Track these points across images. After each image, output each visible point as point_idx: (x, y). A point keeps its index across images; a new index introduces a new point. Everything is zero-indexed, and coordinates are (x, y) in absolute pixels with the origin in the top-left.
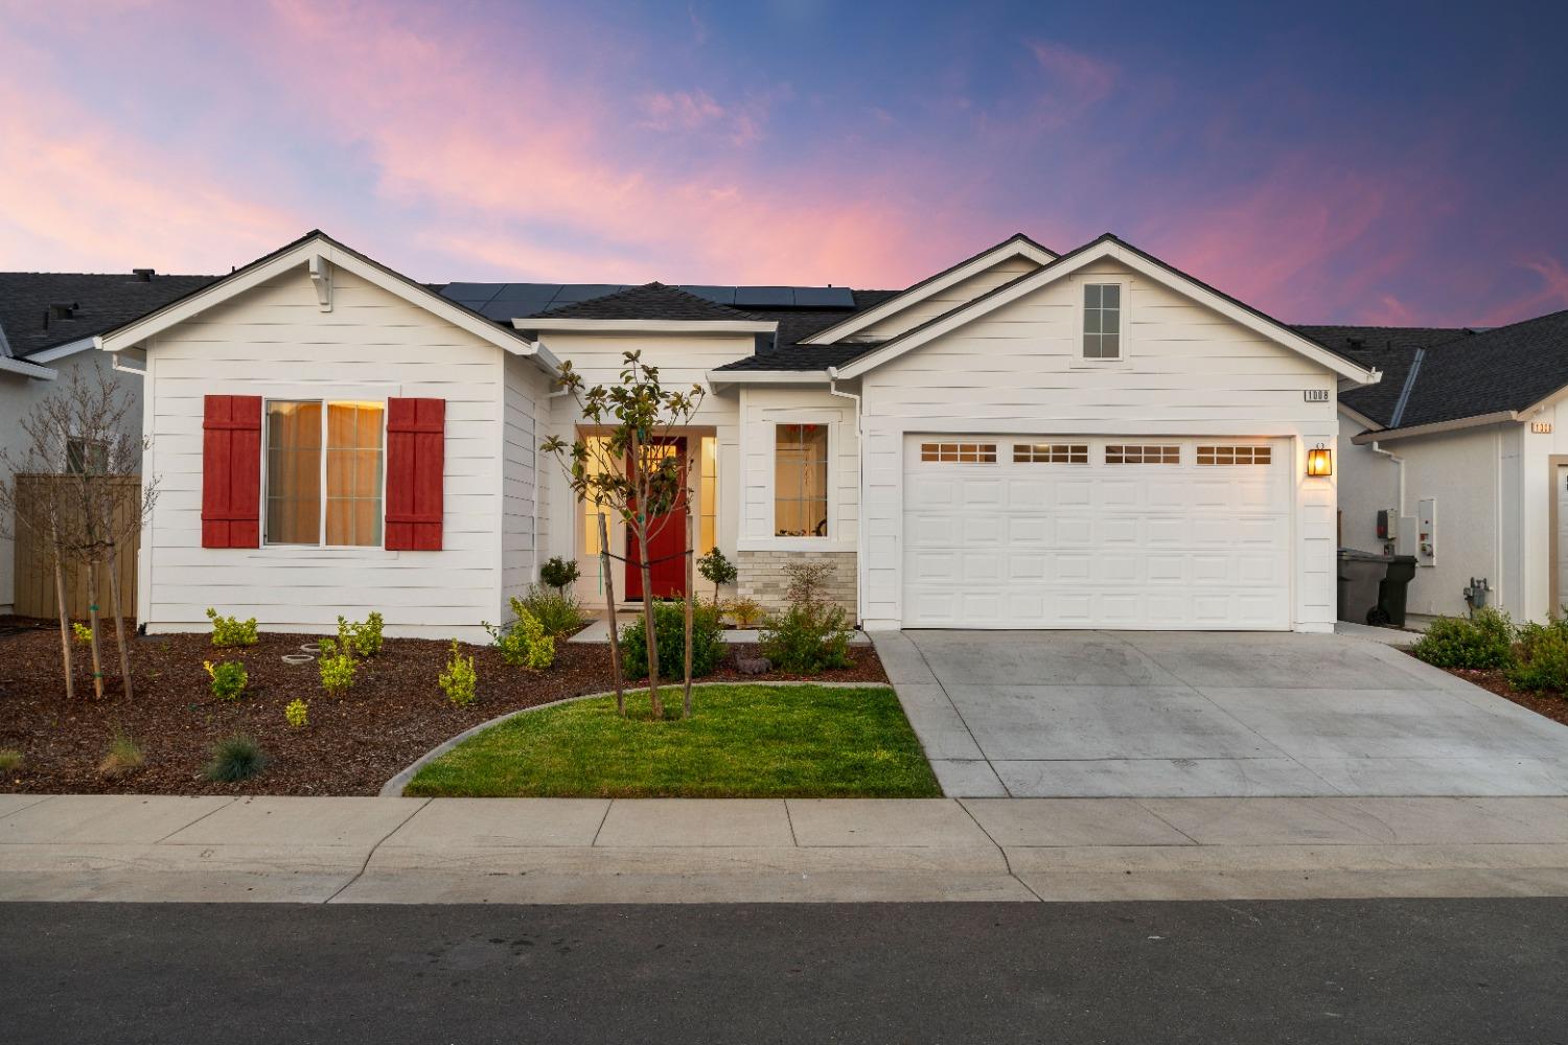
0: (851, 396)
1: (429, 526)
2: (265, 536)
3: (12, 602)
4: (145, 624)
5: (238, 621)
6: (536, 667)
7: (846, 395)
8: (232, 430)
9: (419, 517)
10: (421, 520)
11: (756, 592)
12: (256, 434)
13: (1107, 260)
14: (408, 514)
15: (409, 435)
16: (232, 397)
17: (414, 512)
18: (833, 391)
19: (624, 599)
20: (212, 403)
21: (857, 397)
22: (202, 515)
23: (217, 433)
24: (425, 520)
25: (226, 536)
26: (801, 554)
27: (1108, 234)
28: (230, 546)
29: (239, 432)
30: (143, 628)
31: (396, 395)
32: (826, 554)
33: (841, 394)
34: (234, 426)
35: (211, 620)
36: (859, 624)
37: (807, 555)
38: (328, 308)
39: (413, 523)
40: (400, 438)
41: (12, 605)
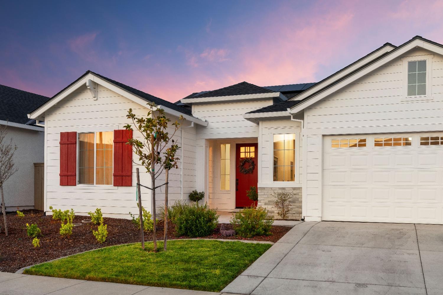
0: (299, 120)
1: (127, 177)
2: (78, 181)
3: (34, 205)
4: (46, 212)
5: (62, 211)
6: (148, 230)
7: (297, 120)
8: (68, 144)
9: (124, 174)
10: (124, 175)
11: (266, 204)
12: (75, 145)
13: (417, 49)
14: (121, 173)
15: (121, 143)
16: (68, 133)
17: (122, 173)
18: (292, 119)
19: (235, 207)
20: (62, 134)
21: (302, 121)
22: (60, 174)
23: (64, 145)
24: (126, 175)
25: (66, 182)
26: (284, 189)
27: (417, 36)
28: (68, 185)
29: (70, 145)
30: (45, 213)
31: (117, 129)
32: (294, 189)
33: (295, 120)
34: (68, 143)
35: (51, 210)
36: (303, 218)
37: (286, 189)
38: (96, 99)
39: (122, 176)
40: (118, 145)
41: (34, 206)
